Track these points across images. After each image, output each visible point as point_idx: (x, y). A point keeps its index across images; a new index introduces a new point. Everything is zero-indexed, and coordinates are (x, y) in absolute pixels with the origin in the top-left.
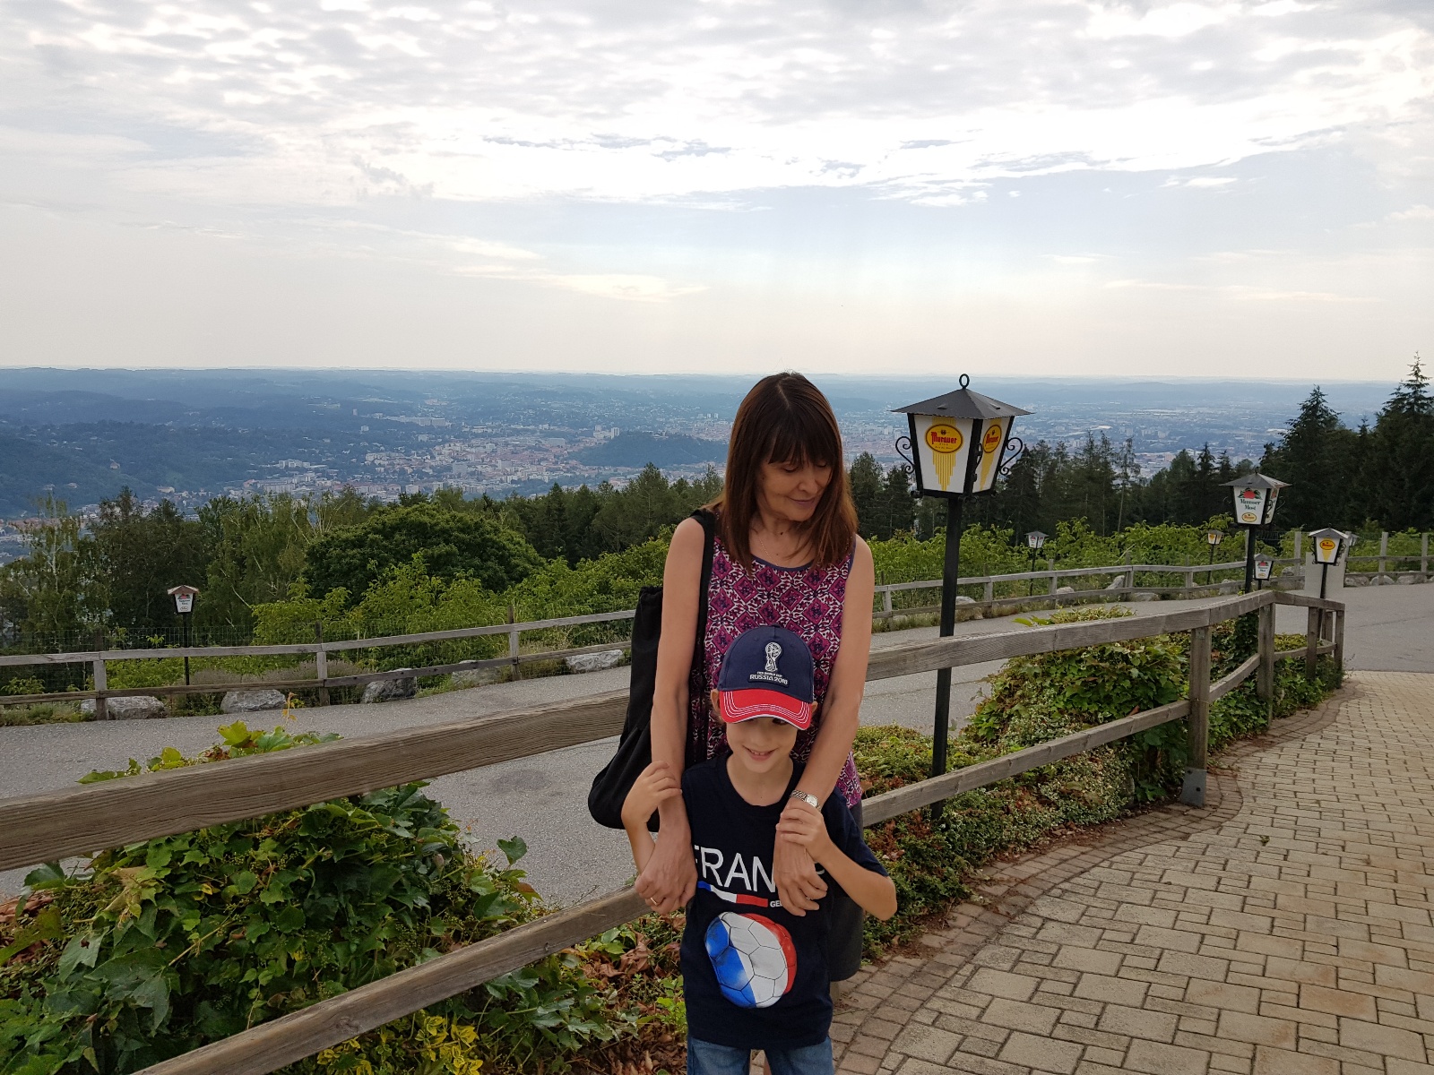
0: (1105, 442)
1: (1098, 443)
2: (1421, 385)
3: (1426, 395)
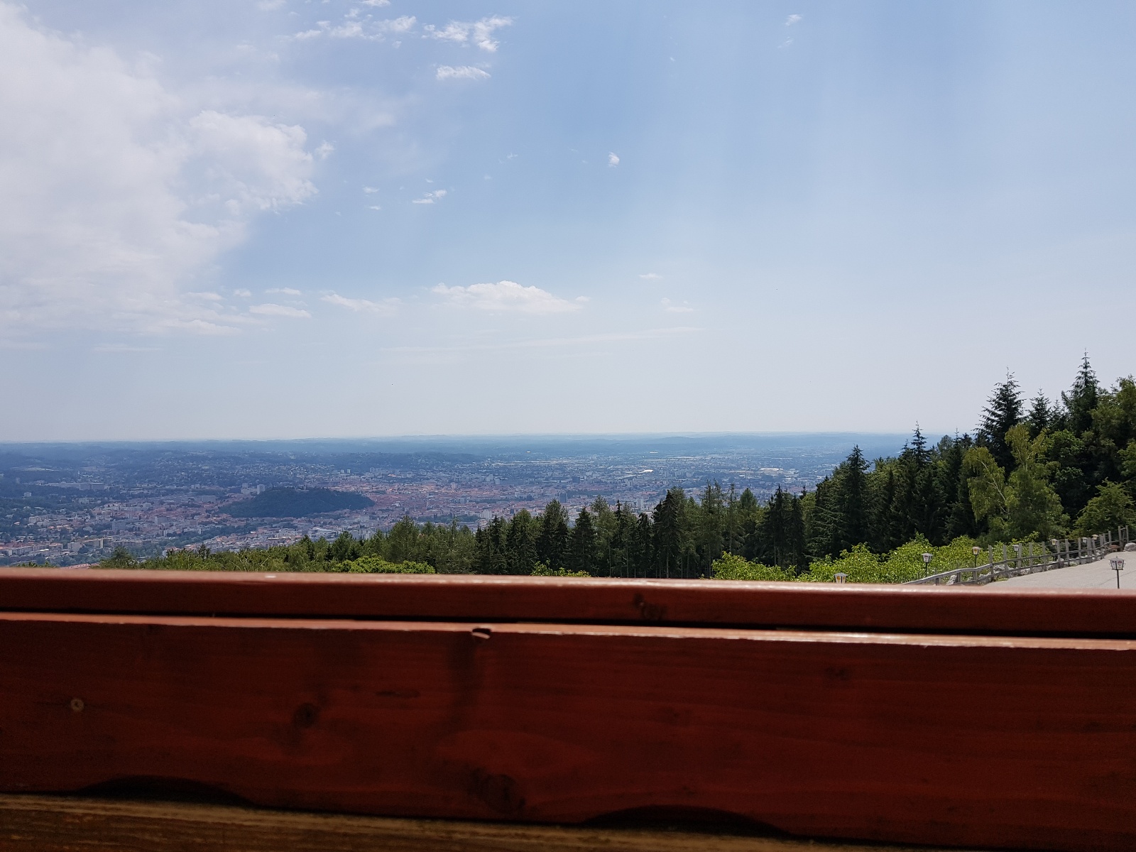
0: (717, 486)
1: (713, 487)
2: (921, 443)
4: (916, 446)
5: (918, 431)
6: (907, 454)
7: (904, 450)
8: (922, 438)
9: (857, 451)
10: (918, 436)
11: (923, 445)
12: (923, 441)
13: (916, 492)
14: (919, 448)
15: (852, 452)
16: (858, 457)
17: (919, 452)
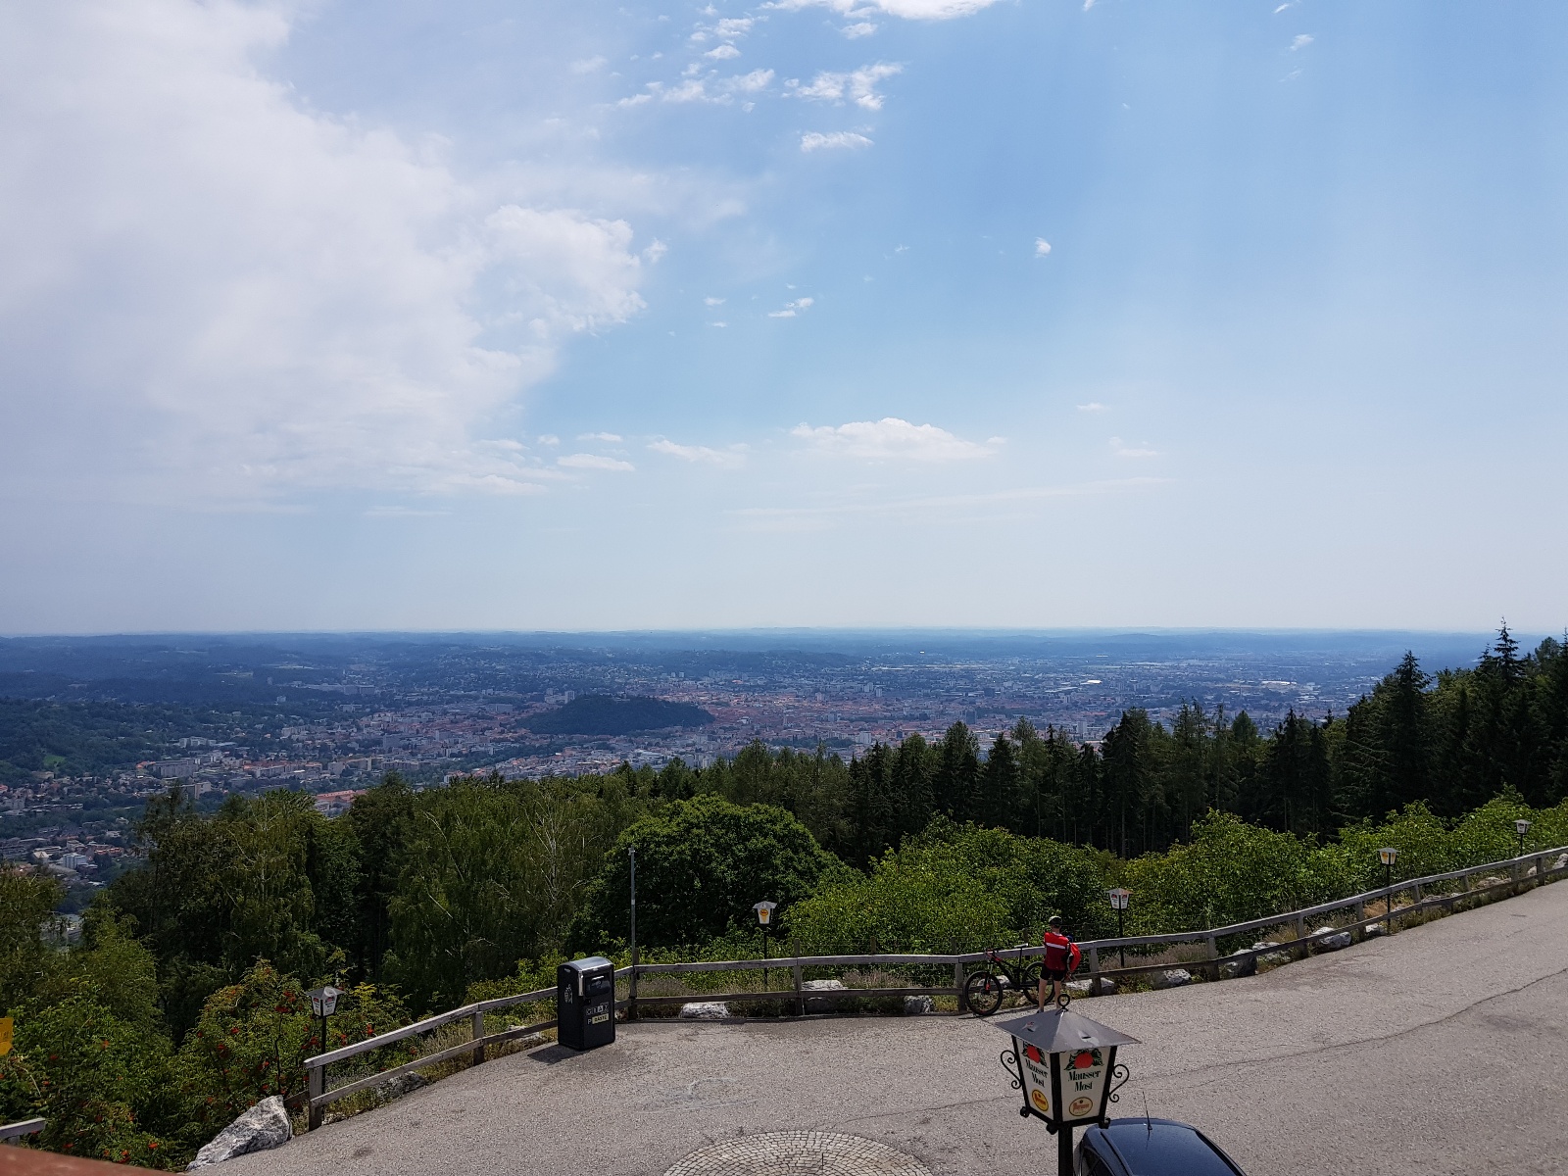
1: (1191, 709)
2: (1510, 649)
3: (1515, 658)
4: (1501, 654)
5: (1504, 631)
6: (1488, 664)
7: (1483, 659)
8: (1512, 642)
9: (1410, 659)
10: (1505, 638)
11: (1513, 653)
12: (1513, 645)
13: (1502, 723)
14: (1506, 656)
15: (1402, 661)
16: (1411, 668)
17: (1508, 662)
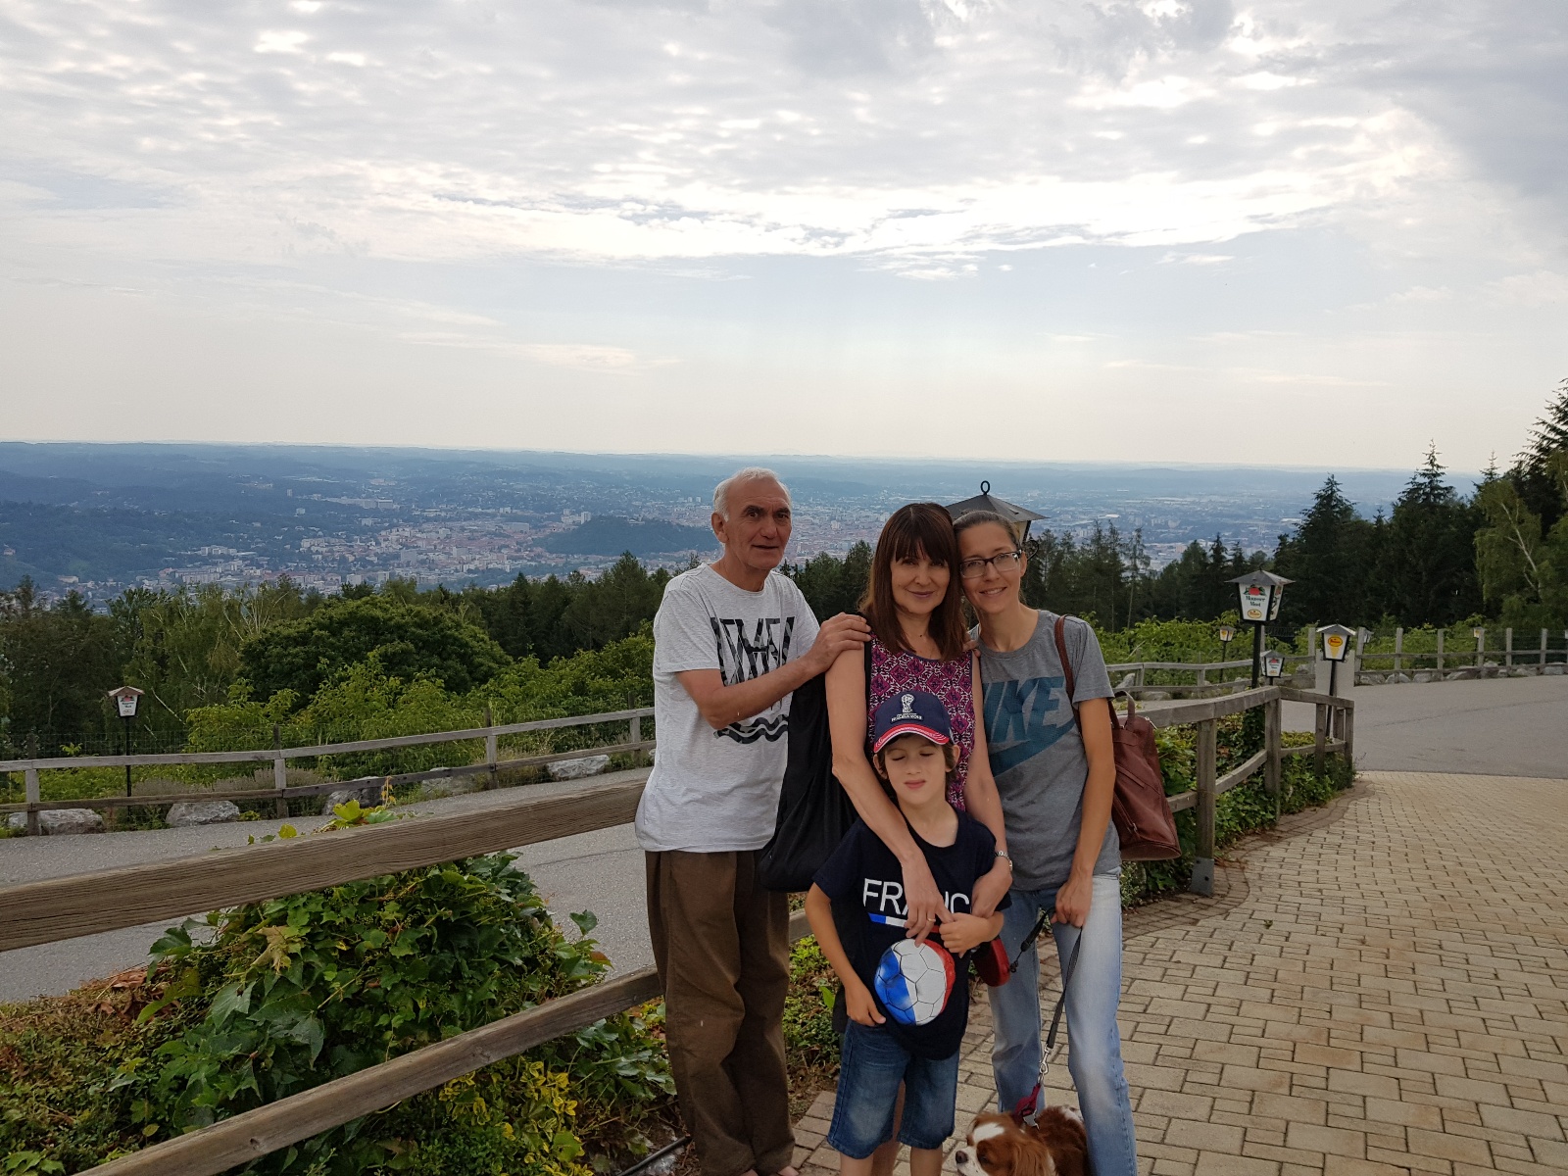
0: (1113, 532)
1: (1106, 533)
2: (1436, 475)
3: (1442, 485)
4: (1427, 480)
5: (1432, 455)
7: (1410, 486)
8: (1438, 467)
9: (1331, 483)
10: (1432, 463)
11: (1439, 478)
12: (1440, 471)
14: (1431, 482)
16: (1333, 492)
17: (1433, 489)
